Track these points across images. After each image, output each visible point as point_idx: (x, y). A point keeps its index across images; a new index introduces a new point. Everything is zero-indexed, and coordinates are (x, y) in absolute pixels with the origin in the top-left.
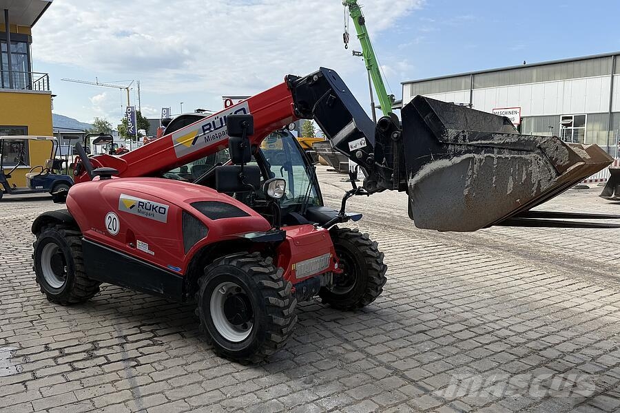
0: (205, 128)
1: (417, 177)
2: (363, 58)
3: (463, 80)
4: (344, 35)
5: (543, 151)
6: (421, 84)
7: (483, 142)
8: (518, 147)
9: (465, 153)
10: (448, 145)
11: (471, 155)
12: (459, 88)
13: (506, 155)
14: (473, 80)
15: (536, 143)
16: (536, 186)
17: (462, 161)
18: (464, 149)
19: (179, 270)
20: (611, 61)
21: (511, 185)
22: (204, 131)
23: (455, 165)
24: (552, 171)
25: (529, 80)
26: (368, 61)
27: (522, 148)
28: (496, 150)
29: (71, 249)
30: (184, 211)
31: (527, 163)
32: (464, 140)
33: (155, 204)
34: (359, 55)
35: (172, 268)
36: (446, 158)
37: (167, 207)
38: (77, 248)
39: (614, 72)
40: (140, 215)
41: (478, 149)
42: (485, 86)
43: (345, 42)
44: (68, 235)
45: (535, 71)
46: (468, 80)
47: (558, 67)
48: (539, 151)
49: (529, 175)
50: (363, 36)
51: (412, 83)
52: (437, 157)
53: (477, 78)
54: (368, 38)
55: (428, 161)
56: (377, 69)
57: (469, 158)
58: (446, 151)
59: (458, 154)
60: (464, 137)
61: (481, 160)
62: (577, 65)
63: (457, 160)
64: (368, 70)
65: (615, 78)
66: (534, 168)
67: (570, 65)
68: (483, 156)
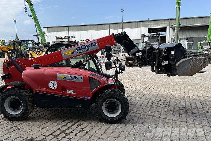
0: (77, 49)
1: (179, 63)
2: (33, 18)
3: (66, 28)
4: (25, 8)
5: (208, 56)
6: (51, 28)
7: (195, 54)
8: (203, 56)
9: (191, 57)
10: (186, 55)
11: (192, 57)
12: (64, 31)
13: (200, 57)
14: (69, 28)
15: (207, 54)
16: (207, 64)
17: (190, 59)
18: (190, 56)
19: (89, 98)
20: (109, 25)
21: (201, 64)
22: (77, 50)
23: (188, 60)
24: (210, 61)
25: (87, 30)
26: (35, 19)
27: (204, 56)
28: (198, 56)
29: (26, 97)
30: (90, 77)
31: (205, 59)
32: (191, 54)
33: (77, 76)
34: (31, 17)
35: (85, 97)
36: (186, 58)
37: (83, 77)
38: (28, 97)
39: (110, 29)
40: (69, 80)
41: (194, 56)
42: (73, 30)
43: (25, 11)
44: (23, 92)
45: (88, 27)
46: (67, 28)
47: (95, 26)
48: (207, 56)
49: (205, 62)
50: (32, 10)
51: (47, 28)
52: (183, 58)
53: (70, 28)
54: (34, 11)
55: (182, 59)
56: (38, 22)
57: (191, 58)
58: (186, 56)
59: (189, 57)
60: (191, 53)
61: (194, 59)
62: (103, 26)
63: (189, 59)
64: (35, 22)
65: (110, 30)
66: (206, 60)
67: (98, 26)
68: (195, 57)
